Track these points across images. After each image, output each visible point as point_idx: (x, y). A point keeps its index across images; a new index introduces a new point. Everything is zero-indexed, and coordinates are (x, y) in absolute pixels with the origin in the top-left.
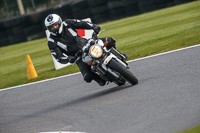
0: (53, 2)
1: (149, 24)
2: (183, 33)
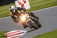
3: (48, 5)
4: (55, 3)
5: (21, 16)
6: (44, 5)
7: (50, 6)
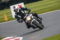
3: (45, 10)
4: (52, 8)
5: (26, 16)
6: (41, 10)
7: (47, 11)
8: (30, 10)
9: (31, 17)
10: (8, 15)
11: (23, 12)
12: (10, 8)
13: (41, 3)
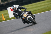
0: (9, 1)
1: (33, 6)
2: (42, 9)
5: (23, 13)
8: (26, 9)
9: (27, 14)
10: (5, 16)
11: (20, 10)
12: (7, 9)
13: (34, 5)
